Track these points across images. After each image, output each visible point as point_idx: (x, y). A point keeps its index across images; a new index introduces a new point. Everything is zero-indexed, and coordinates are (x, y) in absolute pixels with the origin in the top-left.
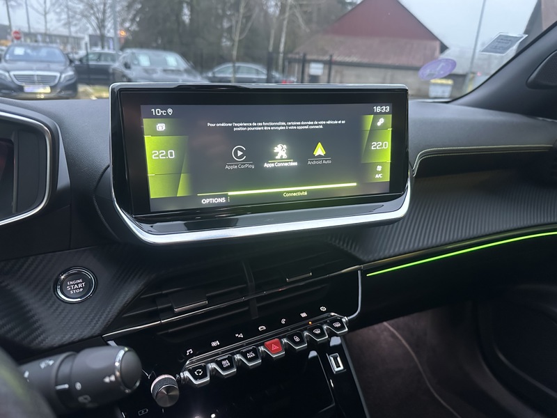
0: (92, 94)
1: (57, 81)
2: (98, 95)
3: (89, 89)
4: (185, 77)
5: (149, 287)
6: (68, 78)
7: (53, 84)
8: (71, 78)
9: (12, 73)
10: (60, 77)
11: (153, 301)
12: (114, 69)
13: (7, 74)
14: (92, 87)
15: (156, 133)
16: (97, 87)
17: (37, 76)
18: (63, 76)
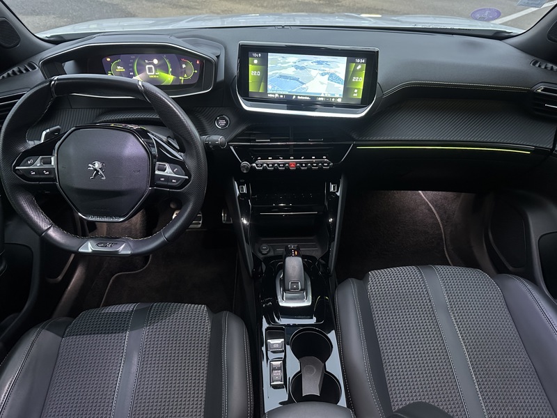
5: (248, 129)
11: (250, 135)
15: (253, 64)
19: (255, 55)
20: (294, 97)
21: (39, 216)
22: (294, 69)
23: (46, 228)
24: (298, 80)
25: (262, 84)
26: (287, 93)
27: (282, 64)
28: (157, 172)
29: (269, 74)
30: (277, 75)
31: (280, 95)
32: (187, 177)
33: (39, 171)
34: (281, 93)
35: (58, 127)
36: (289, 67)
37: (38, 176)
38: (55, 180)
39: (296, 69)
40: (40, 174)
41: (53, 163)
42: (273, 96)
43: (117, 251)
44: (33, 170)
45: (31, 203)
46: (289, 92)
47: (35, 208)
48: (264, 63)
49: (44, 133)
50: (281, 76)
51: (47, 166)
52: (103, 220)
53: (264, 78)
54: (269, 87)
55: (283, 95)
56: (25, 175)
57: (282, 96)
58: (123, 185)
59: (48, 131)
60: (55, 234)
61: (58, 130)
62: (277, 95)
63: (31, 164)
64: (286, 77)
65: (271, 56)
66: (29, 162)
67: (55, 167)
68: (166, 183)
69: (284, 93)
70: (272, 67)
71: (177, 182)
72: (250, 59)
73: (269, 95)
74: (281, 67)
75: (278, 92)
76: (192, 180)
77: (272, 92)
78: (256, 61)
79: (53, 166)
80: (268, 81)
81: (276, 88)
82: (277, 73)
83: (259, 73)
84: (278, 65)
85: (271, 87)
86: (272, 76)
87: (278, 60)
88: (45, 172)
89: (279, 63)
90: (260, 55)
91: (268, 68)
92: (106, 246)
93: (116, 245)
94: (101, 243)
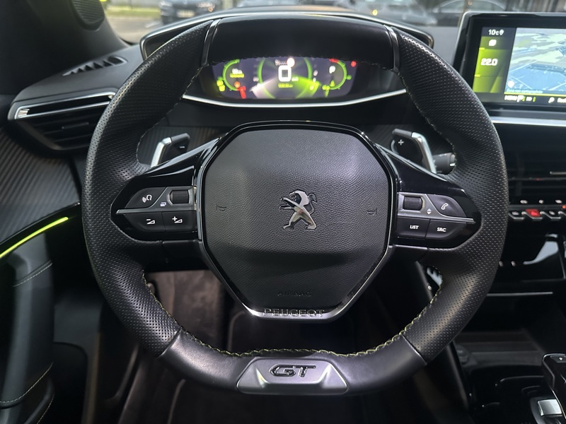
15: (488, 47)
19: (493, 32)
20: (551, 100)
22: (559, 53)
23: (166, 338)
24: (562, 72)
25: (498, 79)
26: (540, 93)
27: (539, 45)
29: (513, 62)
30: (527, 64)
31: (526, 96)
32: (471, 220)
33: (164, 218)
34: (530, 93)
35: (185, 135)
36: (551, 50)
37: (161, 228)
38: (195, 236)
39: (563, 53)
40: (164, 224)
41: (192, 202)
42: (514, 98)
43: (320, 386)
46: (544, 92)
48: (506, 46)
49: (160, 145)
50: (534, 66)
51: (179, 207)
52: (292, 316)
53: (503, 70)
54: (510, 84)
55: (533, 97)
56: (134, 227)
57: (529, 99)
59: (168, 141)
61: (185, 141)
62: (521, 98)
63: (148, 204)
64: (541, 67)
65: (521, 33)
66: (144, 200)
67: (197, 208)
68: (421, 235)
69: (535, 93)
70: (520, 51)
71: (448, 231)
72: (483, 39)
73: (507, 98)
74: (536, 50)
75: (524, 91)
76: (482, 224)
77: (513, 92)
78: (493, 43)
79: (193, 206)
80: (509, 75)
81: (521, 86)
82: (528, 61)
83: (495, 62)
84: (531, 47)
85: (514, 84)
86: (517, 65)
87: (533, 40)
88: (175, 219)
89: (534, 44)
90: (502, 32)
91: (513, 54)
92: (293, 374)
93: (312, 369)
94: (281, 366)
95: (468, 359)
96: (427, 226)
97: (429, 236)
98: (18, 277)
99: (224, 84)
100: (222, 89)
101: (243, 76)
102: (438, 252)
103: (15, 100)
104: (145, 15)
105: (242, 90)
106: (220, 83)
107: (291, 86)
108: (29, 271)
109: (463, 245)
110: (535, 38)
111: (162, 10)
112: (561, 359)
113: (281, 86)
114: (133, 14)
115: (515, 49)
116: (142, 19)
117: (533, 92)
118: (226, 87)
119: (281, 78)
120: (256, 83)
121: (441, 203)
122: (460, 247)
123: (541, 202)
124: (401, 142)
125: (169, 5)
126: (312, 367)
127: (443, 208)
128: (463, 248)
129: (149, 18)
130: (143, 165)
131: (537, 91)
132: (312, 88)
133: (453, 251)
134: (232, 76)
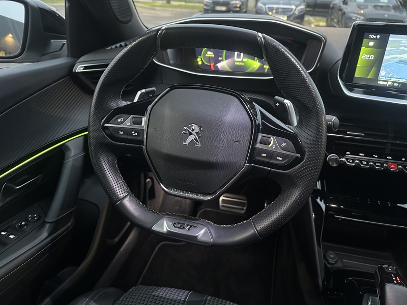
0: (312, 23)
1: (292, 13)
2: (316, 24)
3: (312, 19)
4: (392, 12)
6: (300, 11)
7: (289, 15)
8: (302, 10)
9: (267, 6)
10: (295, 10)
12: (334, 4)
13: (264, 7)
14: (314, 17)
15: (367, 47)
16: (317, 18)
17: (282, 8)
18: (298, 9)
19: (372, 36)
21: (117, 182)
23: (121, 196)
25: (374, 69)
26: (405, 81)
28: (258, 146)
30: (396, 60)
31: (394, 82)
32: (299, 155)
33: (127, 131)
34: (397, 80)
35: (154, 88)
37: (126, 137)
38: (142, 143)
40: (127, 135)
41: (143, 124)
42: (385, 83)
43: (196, 237)
44: (122, 129)
45: (112, 166)
47: (115, 172)
48: (382, 46)
49: (139, 93)
50: (401, 61)
51: (136, 127)
52: (186, 195)
53: (378, 62)
54: (383, 73)
55: (399, 83)
56: (112, 134)
57: (396, 85)
58: (218, 156)
59: (143, 91)
60: (130, 205)
61: (153, 92)
62: (390, 83)
63: (121, 123)
65: (392, 38)
66: (119, 120)
67: (145, 128)
68: (268, 160)
69: (400, 81)
70: (391, 50)
71: (283, 160)
72: (365, 40)
73: (379, 82)
74: (404, 50)
75: (393, 79)
76: (305, 158)
77: (384, 79)
78: (371, 44)
79: (143, 127)
80: (382, 67)
81: (391, 75)
82: (397, 57)
83: (372, 57)
84: (400, 48)
85: (385, 73)
86: (388, 60)
87: (402, 43)
88: (133, 132)
89: (402, 46)
90: (378, 36)
91: (386, 52)
92: (184, 228)
93: (195, 228)
94: (178, 223)
95: (336, 262)
96: (271, 155)
97: (272, 161)
98: (65, 158)
99: (202, 60)
100: (200, 63)
101: (213, 56)
102: (276, 172)
103: (78, 61)
104: (194, 8)
105: (212, 64)
106: (199, 59)
107: (243, 64)
108: (72, 155)
109: (291, 170)
110: (403, 42)
111: (205, 5)
112: (390, 269)
113: (236, 63)
114: (186, 7)
115: (387, 48)
116: (191, 10)
117: (399, 80)
118: (203, 62)
119: (236, 59)
120: (220, 61)
121: (282, 142)
122: (289, 171)
123: (403, 159)
124: (277, 105)
125: (211, 2)
126: (196, 227)
127: (283, 145)
128: (291, 171)
129: (196, 10)
130: (124, 102)
131: (402, 80)
132: (255, 66)
133: (285, 173)
134: (206, 55)
